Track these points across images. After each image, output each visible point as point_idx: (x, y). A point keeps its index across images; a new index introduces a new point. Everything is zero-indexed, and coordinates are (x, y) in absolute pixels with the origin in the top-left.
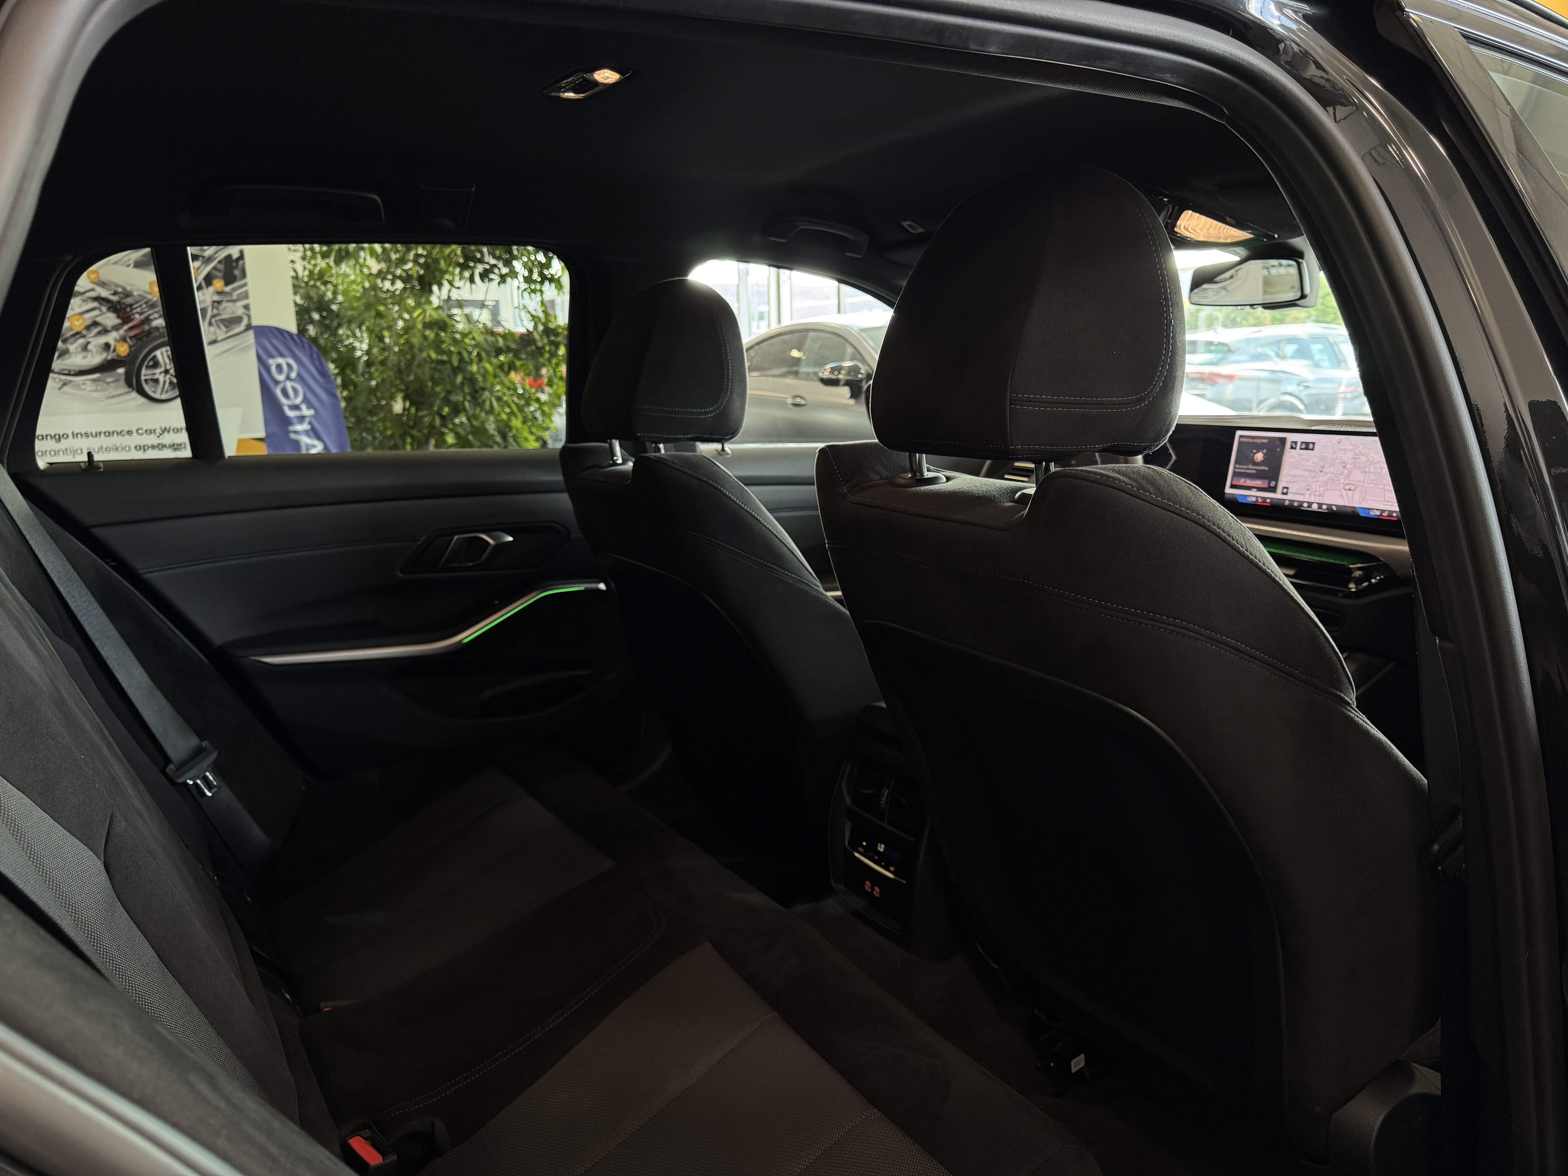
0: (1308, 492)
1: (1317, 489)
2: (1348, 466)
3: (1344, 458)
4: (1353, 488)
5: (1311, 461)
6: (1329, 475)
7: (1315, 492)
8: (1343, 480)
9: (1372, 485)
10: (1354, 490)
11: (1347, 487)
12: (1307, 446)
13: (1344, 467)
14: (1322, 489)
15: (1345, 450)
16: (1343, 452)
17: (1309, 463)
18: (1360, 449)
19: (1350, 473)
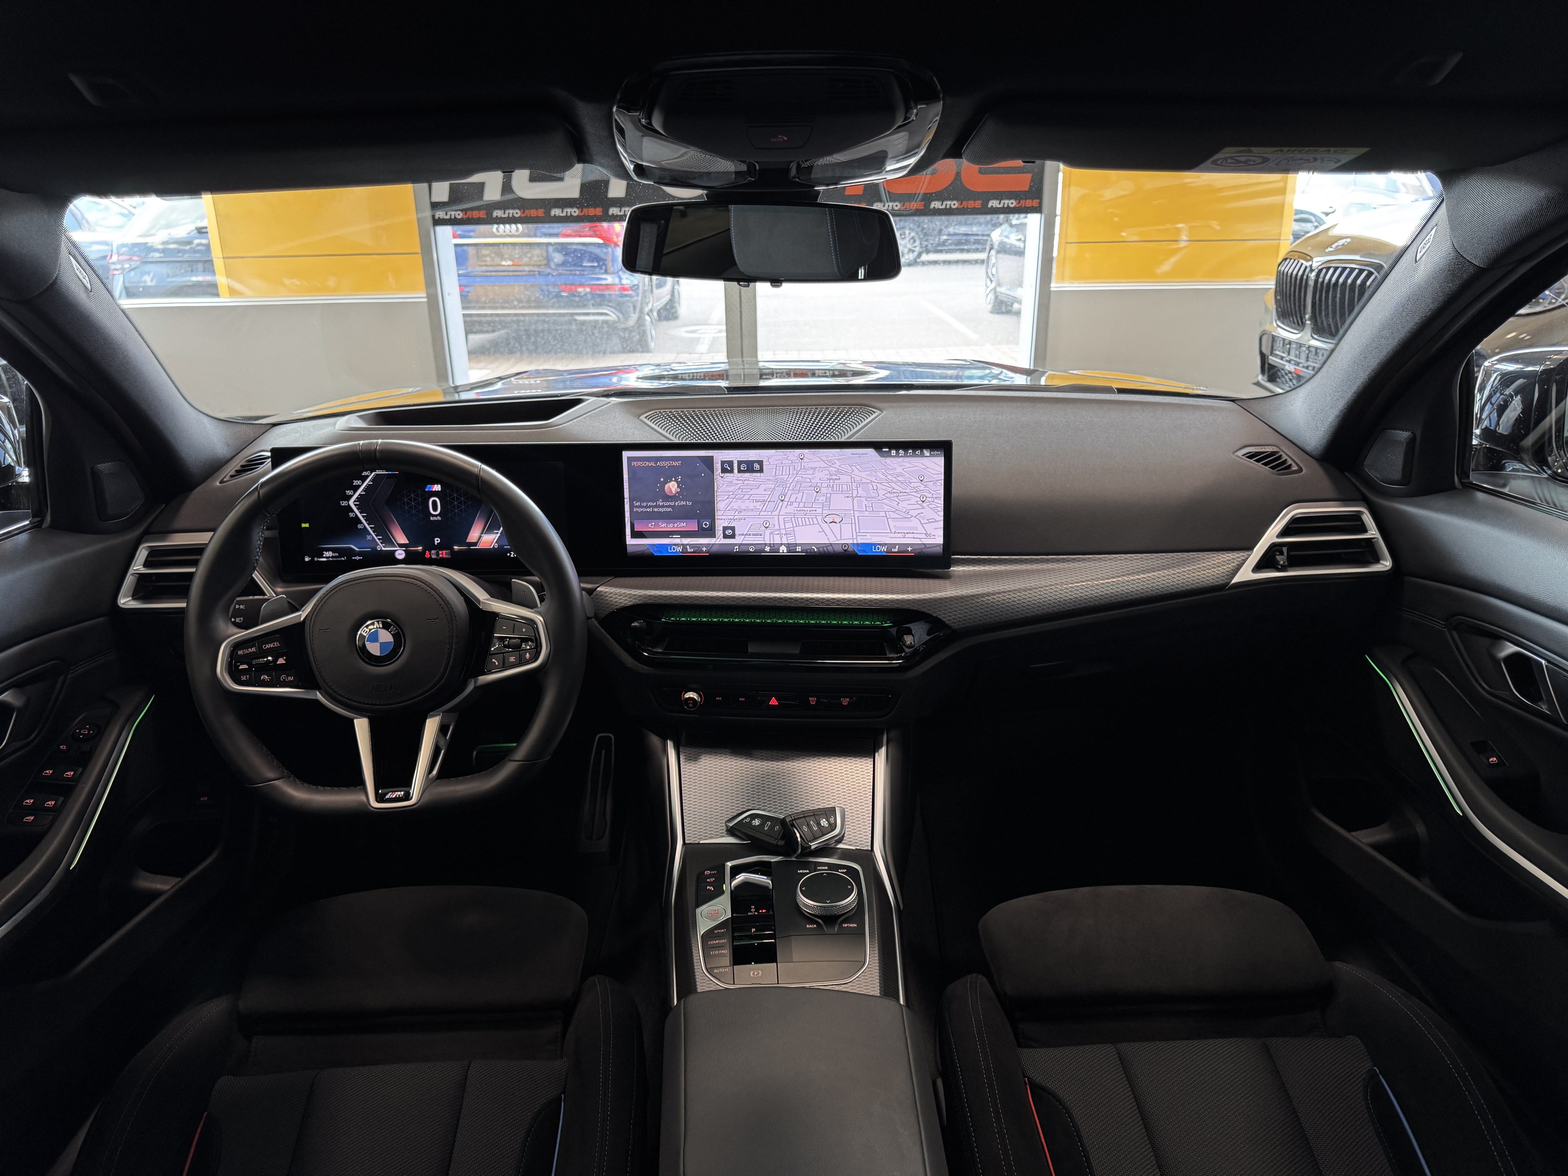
0: (768, 532)
1: (782, 527)
2: (824, 490)
3: (816, 480)
4: (838, 520)
5: (763, 487)
6: (796, 505)
7: (780, 529)
8: (819, 511)
9: (867, 514)
10: (839, 522)
11: (829, 519)
12: (750, 467)
13: (817, 492)
14: (789, 525)
15: (814, 469)
16: (811, 472)
17: (760, 491)
18: (838, 463)
19: (829, 500)
